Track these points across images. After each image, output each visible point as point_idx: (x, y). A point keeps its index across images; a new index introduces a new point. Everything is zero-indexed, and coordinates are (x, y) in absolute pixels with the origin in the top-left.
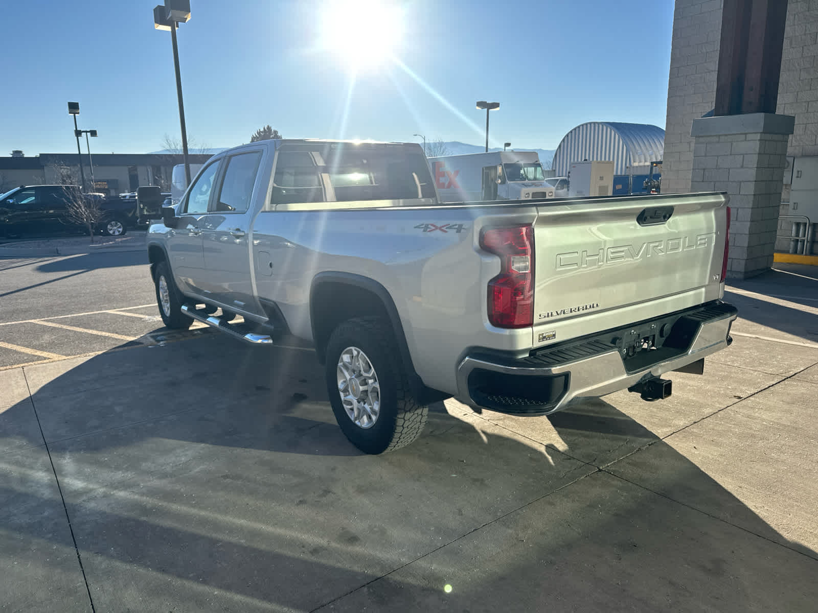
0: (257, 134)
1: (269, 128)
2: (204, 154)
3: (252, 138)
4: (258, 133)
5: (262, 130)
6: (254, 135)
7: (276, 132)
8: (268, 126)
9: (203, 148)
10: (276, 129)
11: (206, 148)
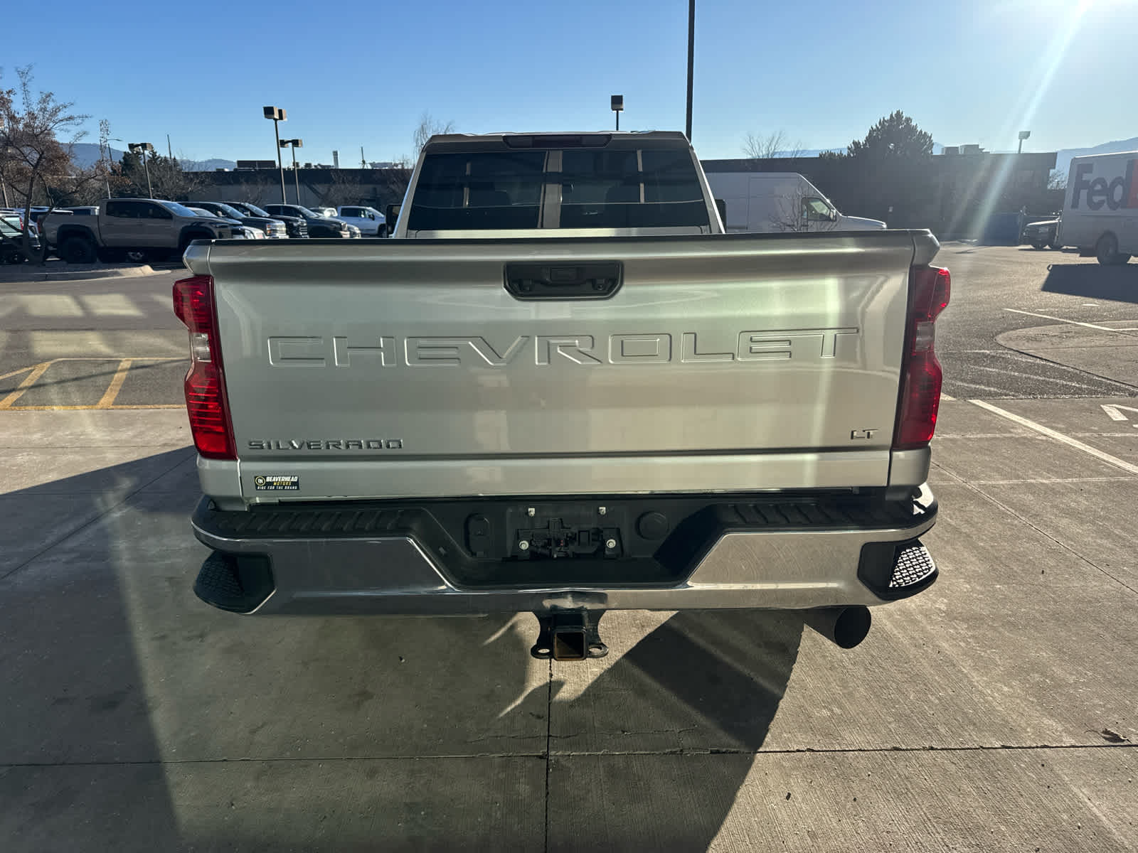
0: (878, 125)
1: (899, 114)
2: (797, 156)
3: (870, 131)
4: (880, 123)
5: (887, 118)
6: (874, 127)
7: (908, 120)
8: (898, 112)
9: (796, 149)
10: (908, 116)
11: (801, 149)
